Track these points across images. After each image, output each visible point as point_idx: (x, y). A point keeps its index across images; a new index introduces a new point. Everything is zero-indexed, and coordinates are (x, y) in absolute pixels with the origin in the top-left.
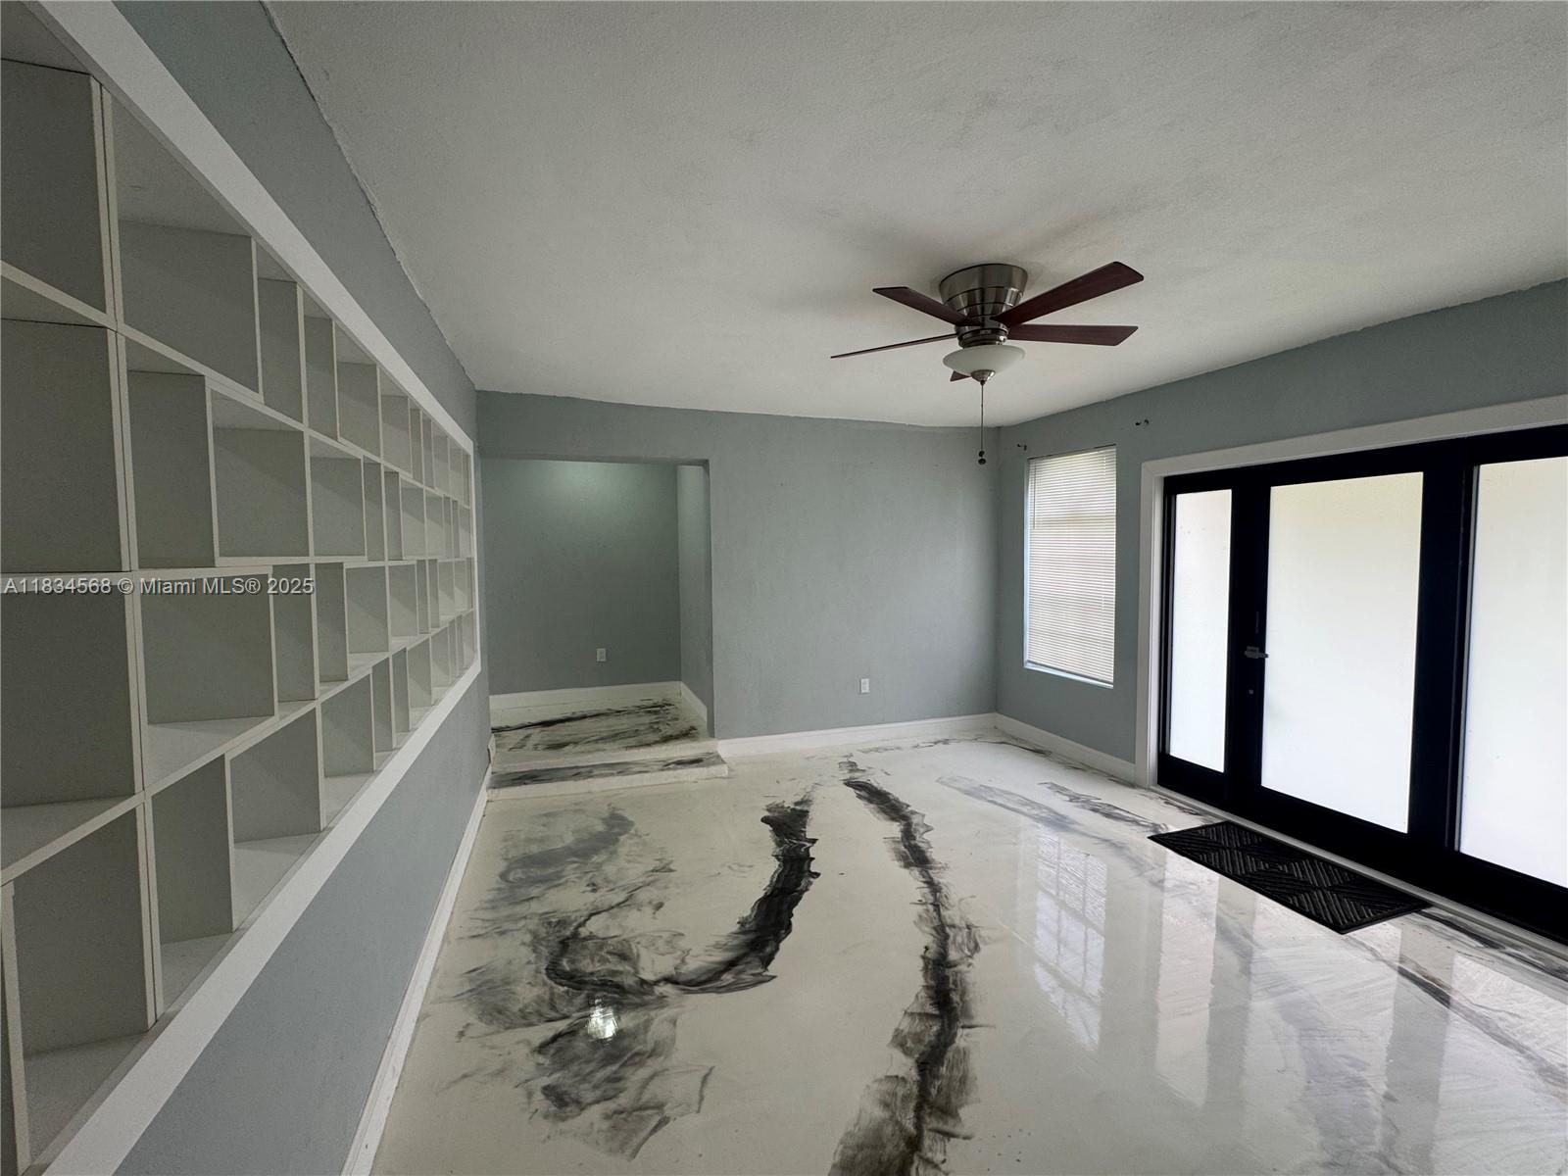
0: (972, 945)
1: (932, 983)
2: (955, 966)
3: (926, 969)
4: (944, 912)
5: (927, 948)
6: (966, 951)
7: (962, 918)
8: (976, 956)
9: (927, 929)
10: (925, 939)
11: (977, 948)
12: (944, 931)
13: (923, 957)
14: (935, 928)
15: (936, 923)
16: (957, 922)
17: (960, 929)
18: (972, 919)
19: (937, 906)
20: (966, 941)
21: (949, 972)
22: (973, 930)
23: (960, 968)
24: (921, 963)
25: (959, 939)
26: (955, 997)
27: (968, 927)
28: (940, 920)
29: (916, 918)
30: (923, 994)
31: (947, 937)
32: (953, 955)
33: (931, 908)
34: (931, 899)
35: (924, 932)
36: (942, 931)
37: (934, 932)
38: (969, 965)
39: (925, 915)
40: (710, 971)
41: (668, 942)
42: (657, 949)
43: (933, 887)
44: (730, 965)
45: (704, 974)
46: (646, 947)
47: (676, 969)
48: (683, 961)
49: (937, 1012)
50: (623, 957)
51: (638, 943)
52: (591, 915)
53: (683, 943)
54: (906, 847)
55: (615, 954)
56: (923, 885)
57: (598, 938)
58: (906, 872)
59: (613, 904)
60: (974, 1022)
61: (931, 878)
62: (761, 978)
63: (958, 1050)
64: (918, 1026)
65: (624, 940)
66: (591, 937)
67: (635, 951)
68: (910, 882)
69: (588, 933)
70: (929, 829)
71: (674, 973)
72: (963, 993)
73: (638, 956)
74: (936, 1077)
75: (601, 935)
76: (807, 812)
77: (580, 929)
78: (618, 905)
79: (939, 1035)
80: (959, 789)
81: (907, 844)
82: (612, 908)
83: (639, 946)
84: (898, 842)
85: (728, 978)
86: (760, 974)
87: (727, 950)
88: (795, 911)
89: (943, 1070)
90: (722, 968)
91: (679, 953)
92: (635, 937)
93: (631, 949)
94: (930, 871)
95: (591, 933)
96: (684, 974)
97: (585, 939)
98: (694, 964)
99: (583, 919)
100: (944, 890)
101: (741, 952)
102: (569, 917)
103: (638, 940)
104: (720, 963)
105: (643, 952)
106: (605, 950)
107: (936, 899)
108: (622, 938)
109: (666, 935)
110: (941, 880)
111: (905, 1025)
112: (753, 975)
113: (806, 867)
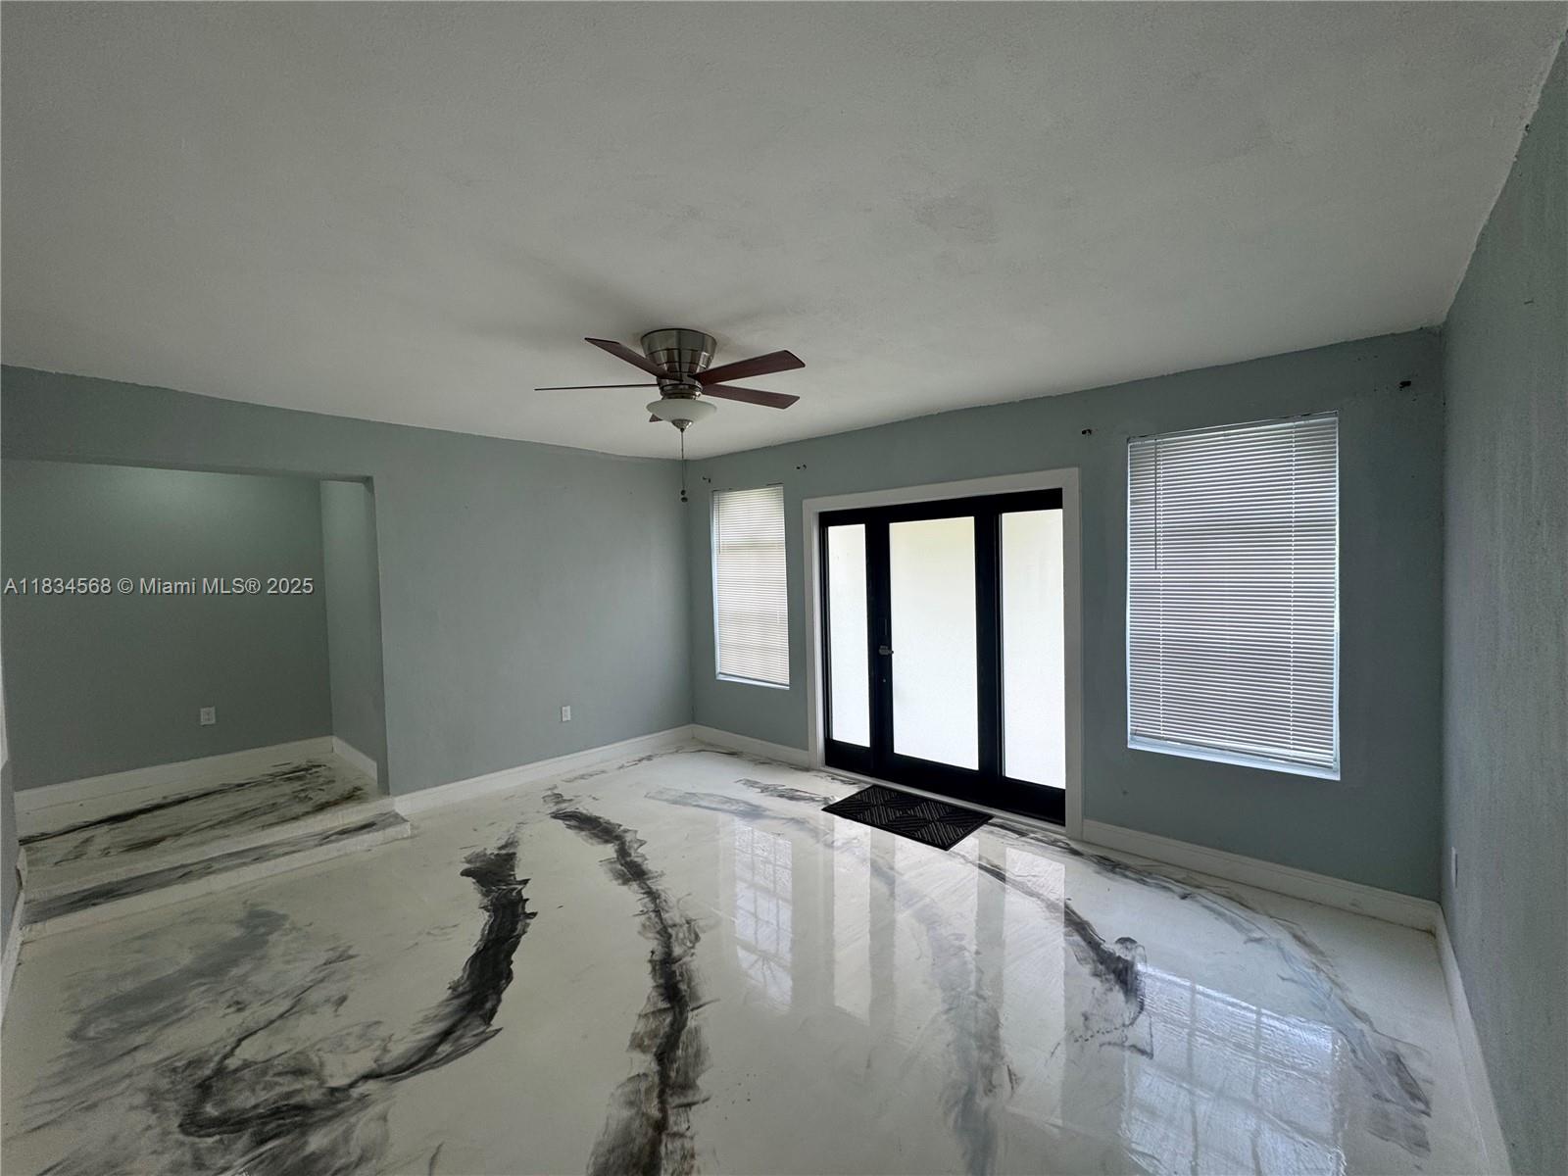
0: (693, 937)
1: (662, 981)
2: (680, 960)
3: (654, 969)
4: (665, 916)
5: (653, 952)
6: (689, 944)
7: (681, 916)
8: (697, 945)
9: (651, 935)
10: (651, 944)
11: (697, 938)
12: (666, 932)
13: (650, 961)
14: (658, 933)
15: (659, 927)
16: (677, 920)
17: (681, 926)
18: (691, 915)
19: (657, 912)
20: (687, 934)
21: (675, 967)
22: (693, 923)
23: (684, 960)
24: (648, 967)
25: (681, 935)
26: (683, 987)
27: (688, 922)
28: (662, 923)
29: (640, 928)
30: (654, 994)
31: (670, 936)
32: (677, 951)
33: (653, 915)
34: (651, 906)
35: (647, 938)
36: (665, 934)
37: (658, 936)
38: (693, 954)
39: (648, 923)
40: (420, 1049)
41: (360, 1037)
42: (348, 1048)
43: (652, 895)
44: (444, 1036)
45: (415, 1053)
46: (331, 1052)
47: (375, 1062)
48: (385, 1050)
49: (669, 1005)
50: (299, 1072)
51: (319, 1050)
52: (239, 1041)
53: (382, 1032)
54: (622, 865)
55: (287, 1073)
56: (642, 896)
57: (256, 1063)
58: (625, 888)
59: (273, 1018)
60: (701, 1003)
61: (649, 888)
62: (484, 1036)
63: (690, 1032)
64: (652, 1024)
65: (297, 1053)
66: (246, 1065)
67: (316, 1060)
68: (631, 897)
69: (240, 1063)
70: (642, 843)
71: (374, 1066)
72: (690, 980)
73: (322, 1065)
74: (673, 1061)
75: (261, 1058)
76: (514, 854)
77: (227, 1062)
78: (281, 1016)
79: (672, 1024)
80: (667, 800)
81: (623, 862)
82: (272, 1022)
83: (321, 1053)
84: (615, 862)
85: (445, 1049)
86: (483, 1032)
87: (440, 1021)
88: (514, 957)
89: (680, 1052)
90: (436, 1040)
91: (378, 1043)
92: (315, 1044)
93: (311, 1060)
94: (648, 882)
95: (245, 1060)
96: (388, 1064)
97: (236, 1071)
98: (398, 1050)
99: (228, 1048)
100: (663, 896)
101: (456, 1017)
102: (206, 1052)
103: (317, 1047)
104: (434, 1036)
105: (328, 1057)
106: (271, 1073)
107: (656, 905)
108: (294, 1051)
109: (357, 1030)
110: (659, 888)
111: (641, 1027)
112: (474, 1036)
113: (520, 910)
